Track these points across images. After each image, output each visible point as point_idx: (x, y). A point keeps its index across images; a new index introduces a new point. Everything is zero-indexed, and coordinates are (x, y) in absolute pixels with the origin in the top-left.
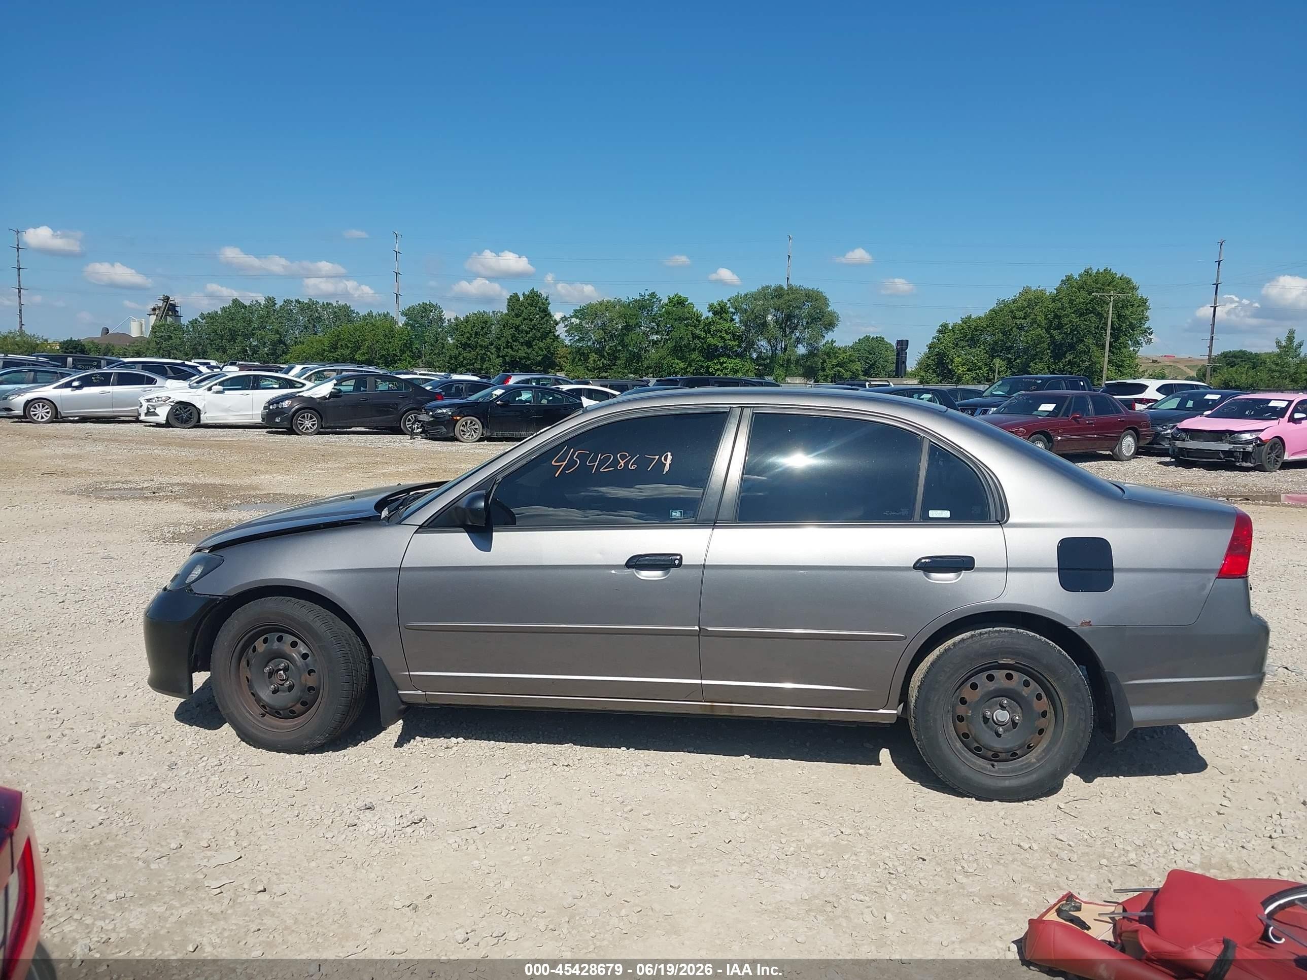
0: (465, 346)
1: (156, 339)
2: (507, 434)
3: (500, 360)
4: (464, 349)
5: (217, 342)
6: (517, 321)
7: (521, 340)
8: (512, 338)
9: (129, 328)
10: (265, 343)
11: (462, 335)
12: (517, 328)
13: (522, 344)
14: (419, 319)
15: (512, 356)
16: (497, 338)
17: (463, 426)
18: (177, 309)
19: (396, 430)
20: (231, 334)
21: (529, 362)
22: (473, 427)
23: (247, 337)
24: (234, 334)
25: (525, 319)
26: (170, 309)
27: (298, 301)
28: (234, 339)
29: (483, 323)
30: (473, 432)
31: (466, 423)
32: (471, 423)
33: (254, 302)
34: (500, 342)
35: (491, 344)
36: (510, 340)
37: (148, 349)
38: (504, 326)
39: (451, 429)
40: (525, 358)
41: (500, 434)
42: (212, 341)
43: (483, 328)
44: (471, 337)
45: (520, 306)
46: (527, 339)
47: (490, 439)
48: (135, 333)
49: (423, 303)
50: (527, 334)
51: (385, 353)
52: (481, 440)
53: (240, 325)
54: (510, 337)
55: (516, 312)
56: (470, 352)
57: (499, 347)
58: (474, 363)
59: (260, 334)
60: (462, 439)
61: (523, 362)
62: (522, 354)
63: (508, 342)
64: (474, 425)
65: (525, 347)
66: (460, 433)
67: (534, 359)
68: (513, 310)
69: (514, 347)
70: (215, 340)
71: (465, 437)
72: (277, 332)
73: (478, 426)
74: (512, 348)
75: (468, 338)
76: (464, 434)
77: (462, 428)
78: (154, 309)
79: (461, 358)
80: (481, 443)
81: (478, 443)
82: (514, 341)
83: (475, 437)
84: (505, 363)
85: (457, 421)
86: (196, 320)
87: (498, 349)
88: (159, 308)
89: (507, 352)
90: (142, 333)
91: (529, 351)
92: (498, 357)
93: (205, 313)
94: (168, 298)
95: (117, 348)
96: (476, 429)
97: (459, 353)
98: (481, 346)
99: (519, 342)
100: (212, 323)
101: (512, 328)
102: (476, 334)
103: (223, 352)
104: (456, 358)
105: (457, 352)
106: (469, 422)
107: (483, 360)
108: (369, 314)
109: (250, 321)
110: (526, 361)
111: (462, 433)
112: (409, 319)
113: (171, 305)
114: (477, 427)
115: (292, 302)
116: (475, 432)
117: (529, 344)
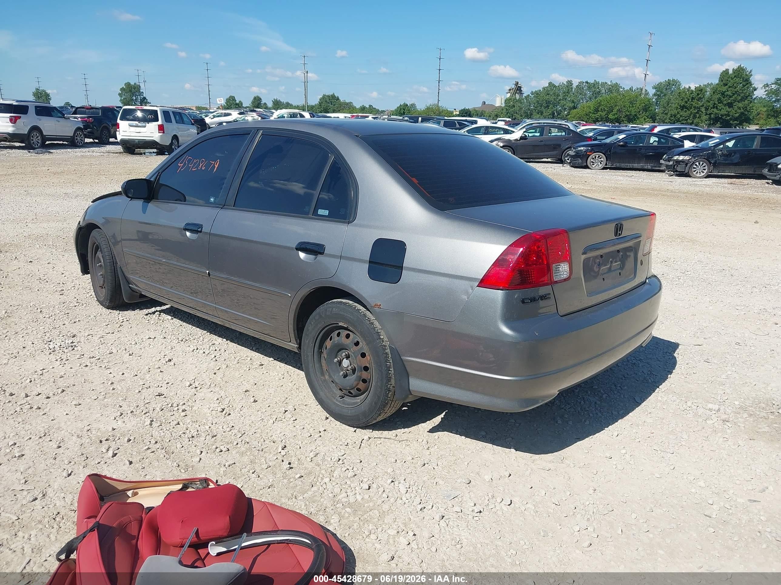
0: (683, 107)
1: (506, 107)
2: (623, 165)
3: (707, 117)
4: (682, 110)
5: (538, 108)
6: (724, 89)
7: (725, 102)
8: (718, 101)
9: (495, 101)
10: (565, 109)
11: (682, 100)
12: (723, 94)
13: (725, 105)
14: (664, 91)
15: (716, 114)
16: (707, 101)
17: (593, 159)
18: (522, 89)
19: (560, 161)
20: (547, 103)
21: (728, 118)
22: (600, 160)
23: (555, 105)
24: (548, 102)
25: (730, 87)
26: (518, 89)
27: (587, 82)
28: (548, 107)
29: (699, 91)
30: (599, 163)
31: (595, 157)
32: (599, 157)
33: (561, 84)
34: (709, 104)
35: (703, 106)
36: (717, 103)
37: (502, 113)
38: (714, 93)
39: (584, 161)
40: (726, 115)
41: (618, 165)
42: (536, 107)
43: (698, 94)
44: (688, 101)
45: (728, 78)
46: (729, 101)
47: (611, 169)
48: (498, 104)
49: (669, 80)
50: (730, 97)
51: (628, 113)
52: (604, 168)
53: (552, 98)
54: (716, 100)
55: (724, 82)
56: (686, 111)
57: (707, 107)
58: (687, 120)
59: (563, 103)
60: (591, 168)
61: (724, 118)
62: (723, 112)
63: (715, 104)
64: (601, 158)
65: (727, 107)
66: (590, 163)
67: (732, 116)
68: (722, 81)
69: (718, 107)
70: (538, 107)
71: (593, 166)
72: (573, 102)
73: (604, 159)
74: (717, 108)
75: (686, 102)
76: (593, 164)
77: (592, 160)
78: (510, 90)
79: (678, 116)
80: (605, 170)
81: (602, 171)
82: (719, 103)
83: (600, 166)
84: (710, 119)
85: (589, 155)
86: (529, 95)
87: (707, 109)
88: (513, 89)
89: (713, 111)
90: (502, 104)
91: (729, 110)
92: (706, 114)
93: (534, 91)
94: (518, 83)
95: (486, 113)
96: (602, 161)
97: (678, 113)
98: (695, 107)
99: (723, 104)
100: (537, 97)
101: (719, 94)
102: (693, 98)
103: (541, 114)
104: (675, 116)
105: (677, 112)
106: (597, 156)
107: (695, 117)
108: (630, 89)
109: (558, 95)
110: (726, 117)
111: (592, 163)
112: (657, 91)
113: (519, 87)
114: (602, 159)
115: (584, 83)
116: (601, 163)
117: (730, 105)
